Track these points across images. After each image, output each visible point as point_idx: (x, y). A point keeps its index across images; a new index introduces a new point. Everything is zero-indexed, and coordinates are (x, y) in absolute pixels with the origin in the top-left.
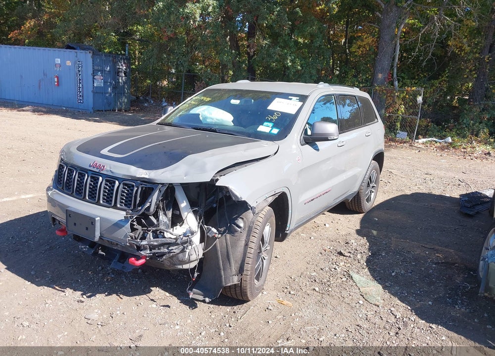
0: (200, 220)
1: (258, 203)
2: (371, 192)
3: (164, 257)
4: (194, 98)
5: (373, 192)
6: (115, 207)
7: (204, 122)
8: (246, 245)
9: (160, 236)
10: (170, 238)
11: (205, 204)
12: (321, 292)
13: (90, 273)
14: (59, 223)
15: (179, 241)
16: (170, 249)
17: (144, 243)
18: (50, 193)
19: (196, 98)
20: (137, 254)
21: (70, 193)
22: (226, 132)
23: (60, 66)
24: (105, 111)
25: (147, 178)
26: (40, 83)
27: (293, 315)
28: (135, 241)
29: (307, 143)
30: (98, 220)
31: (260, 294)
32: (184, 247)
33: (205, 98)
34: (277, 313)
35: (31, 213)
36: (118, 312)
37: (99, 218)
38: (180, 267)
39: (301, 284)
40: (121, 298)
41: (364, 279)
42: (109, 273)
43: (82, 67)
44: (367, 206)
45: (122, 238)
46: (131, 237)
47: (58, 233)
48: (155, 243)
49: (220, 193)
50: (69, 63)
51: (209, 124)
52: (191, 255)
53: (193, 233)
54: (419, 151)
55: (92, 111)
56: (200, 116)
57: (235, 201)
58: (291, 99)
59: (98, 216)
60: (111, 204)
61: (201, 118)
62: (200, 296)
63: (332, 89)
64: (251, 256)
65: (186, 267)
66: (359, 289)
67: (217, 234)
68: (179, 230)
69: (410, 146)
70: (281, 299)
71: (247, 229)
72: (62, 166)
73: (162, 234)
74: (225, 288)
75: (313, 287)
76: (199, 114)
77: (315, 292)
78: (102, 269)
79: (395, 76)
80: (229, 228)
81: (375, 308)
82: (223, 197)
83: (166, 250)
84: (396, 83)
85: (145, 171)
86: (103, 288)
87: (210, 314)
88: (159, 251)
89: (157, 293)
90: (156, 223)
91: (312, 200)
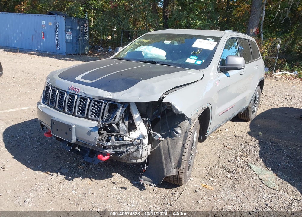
0: (148, 127)
1: (192, 115)
2: (255, 107)
3: (123, 155)
4: (137, 41)
5: (256, 107)
6: (87, 117)
7: (145, 57)
8: (183, 146)
9: (120, 139)
10: (128, 141)
11: (152, 115)
12: (232, 178)
13: (68, 162)
14: (46, 128)
15: (134, 143)
16: (128, 148)
17: (109, 144)
18: (39, 106)
19: (139, 40)
20: (103, 151)
21: (54, 107)
22: (163, 63)
23: (45, 26)
24: (73, 54)
25: (111, 99)
26: (32, 37)
27: (215, 196)
28: (102, 143)
29: (222, 71)
30: (74, 127)
31: (189, 180)
32: (138, 147)
33: (145, 40)
34: (203, 195)
35: (28, 120)
36: (89, 193)
37: (75, 126)
38: (135, 161)
39: (216, 173)
40: (92, 181)
41: (259, 169)
42: (81, 163)
43: (58, 26)
44: (253, 116)
45: (93, 140)
46: (99, 139)
47: (45, 135)
48: (117, 144)
49: (163, 108)
50: (50, 24)
51: (149, 58)
52: (143, 153)
53: (144, 137)
54: (277, 80)
55: (65, 55)
56: (143, 53)
57: (176, 114)
58: (208, 40)
59: (74, 125)
60: (84, 115)
61: (143, 54)
62: (147, 182)
63: (235, 34)
64: (186, 154)
65: (139, 161)
66: (258, 176)
67: (161, 138)
68: (134, 135)
69: (271, 77)
70: (204, 184)
71: (183, 135)
72: (48, 87)
73: (122, 137)
74: (166, 177)
75: (225, 175)
76: (142, 52)
77: (227, 179)
78: (77, 159)
79: (261, 30)
80: (170, 133)
81: (274, 192)
82: (164, 111)
83: (125, 150)
84: (262, 35)
85: (109, 93)
86: (78, 174)
87: (155, 195)
88: (120, 150)
89: (116, 178)
90: (117, 130)
91: (224, 113)
